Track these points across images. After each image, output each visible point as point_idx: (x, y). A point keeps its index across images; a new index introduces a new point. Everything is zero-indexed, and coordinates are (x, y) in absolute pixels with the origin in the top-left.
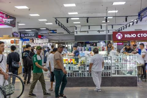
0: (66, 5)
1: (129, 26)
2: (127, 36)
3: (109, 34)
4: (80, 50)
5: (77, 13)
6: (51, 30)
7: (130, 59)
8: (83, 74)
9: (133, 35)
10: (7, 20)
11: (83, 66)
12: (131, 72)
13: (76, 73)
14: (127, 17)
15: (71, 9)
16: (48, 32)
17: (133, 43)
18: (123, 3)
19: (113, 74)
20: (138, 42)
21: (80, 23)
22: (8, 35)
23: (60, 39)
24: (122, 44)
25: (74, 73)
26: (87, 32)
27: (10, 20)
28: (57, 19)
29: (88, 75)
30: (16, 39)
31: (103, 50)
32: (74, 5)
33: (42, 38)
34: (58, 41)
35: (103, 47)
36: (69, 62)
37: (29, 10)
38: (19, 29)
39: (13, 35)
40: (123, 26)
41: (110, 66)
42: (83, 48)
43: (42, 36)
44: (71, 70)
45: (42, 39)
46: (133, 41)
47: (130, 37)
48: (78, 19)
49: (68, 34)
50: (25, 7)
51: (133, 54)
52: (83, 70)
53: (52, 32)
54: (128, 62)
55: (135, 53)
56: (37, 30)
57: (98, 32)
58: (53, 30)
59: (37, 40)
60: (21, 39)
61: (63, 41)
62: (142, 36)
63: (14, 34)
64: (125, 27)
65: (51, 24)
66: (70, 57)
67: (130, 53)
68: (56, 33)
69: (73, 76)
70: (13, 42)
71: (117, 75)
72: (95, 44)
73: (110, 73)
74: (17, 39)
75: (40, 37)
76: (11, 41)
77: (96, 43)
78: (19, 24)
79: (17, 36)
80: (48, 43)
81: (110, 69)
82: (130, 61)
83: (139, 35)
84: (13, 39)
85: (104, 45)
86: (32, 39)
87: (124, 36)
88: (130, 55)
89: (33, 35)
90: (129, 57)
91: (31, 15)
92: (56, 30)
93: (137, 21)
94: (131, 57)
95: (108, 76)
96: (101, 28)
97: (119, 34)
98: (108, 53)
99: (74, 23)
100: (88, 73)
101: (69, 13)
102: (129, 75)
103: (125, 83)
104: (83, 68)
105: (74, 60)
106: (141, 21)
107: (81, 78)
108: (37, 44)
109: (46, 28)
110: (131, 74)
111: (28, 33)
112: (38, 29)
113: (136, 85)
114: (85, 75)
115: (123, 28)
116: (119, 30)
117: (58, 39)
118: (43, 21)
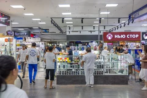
0: (60, 6)
1: (121, 28)
2: (117, 36)
3: (100, 34)
4: (73, 49)
5: (70, 14)
6: (43, 30)
7: (121, 58)
8: (76, 72)
9: (123, 35)
10: (1, 18)
11: (77, 65)
12: (122, 71)
13: (70, 71)
14: (120, 18)
15: (66, 10)
16: (40, 31)
17: (122, 44)
18: (116, 5)
19: (105, 72)
20: (127, 42)
21: (72, 23)
22: (2, 34)
23: (52, 38)
24: (112, 44)
25: (69, 71)
26: (79, 32)
27: (4, 19)
28: (52, 18)
29: (82, 73)
30: (10, 38)
31: (95, 50)
32: (68, 6)
33: (34, 36)
34: (49, 41)
35: (95, 47)
36: (64, 60)
37: (25, 9)
38: (13, 28)
39: (7, 34)
40: (114, 27)
41: (103, 65)
42: (76, 47)
43: (34, 35)
44: (65, 68)
45: (34, 38)
46: (122, 42)
47: (120, 37)
48: (71, 19)
49: (62, 33)
50: (21, 7)
51: (124, 54)
52: (77, 68)
53: (44, 31)
54: (119, 62)
55: (126, 53)
56: (29, 29)
57: (90, 32)
58: (45, 30)
59: (29, 39)
60: (15, 37)
61: (55, 41)
62: (131, 37)
63: (9, 32)
64: (116, 28)
65: (44, 23)
66: (64, 56)
67: (122, 52)
68: (48, 32)
69: (67, 74)
70: (7, 40)
71: (108, 74)
72: (86, 44)
73: (103, 71)
74: (12, 38)
75: (33, 36)
76: (5, 39)
77: (88, 43)
78: (13, 23)
79: (11, 35)
80: (40, 42)
81: (103, 67)
82: (121, 61)
83: (128, 36)
84: (7, 38)
85: (96, 45)
86: (25, 38)
87: (114, 36)
88: (121, 55)
89: (26, 34)
90: (119, 56)
91: (26, 14)
92: (48, 30)
93: (129, 23)
94: (122, 56)
95: (101, 75)
96: (94, 29)
97: (110, 34)
98: (100, 53)
99: (67, 23)
100: (81, 71)
101: (63, 14)
102: (120, 74)
103: (117, 81)
104: (77, 66)
105: (68, 58)
106: (132, 23)
107: (75, 76)
108: (29, 42)
109: (38, 27)
110: (122, 73)
111: (20, 32)
112: (31, 28)
113: (127, 84)
114: (78, 74)
115: (114, 29)
116: (110, 30)
117: (50, 38)
118: (36, 20)
